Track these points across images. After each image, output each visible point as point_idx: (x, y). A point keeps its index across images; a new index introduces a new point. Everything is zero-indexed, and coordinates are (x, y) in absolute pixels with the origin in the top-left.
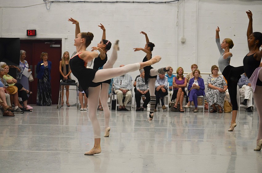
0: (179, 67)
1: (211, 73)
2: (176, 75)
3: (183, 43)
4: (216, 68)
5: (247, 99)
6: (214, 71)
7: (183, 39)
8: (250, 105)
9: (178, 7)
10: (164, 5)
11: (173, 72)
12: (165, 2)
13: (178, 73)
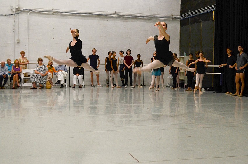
0: (15, 59)
1: (38, 63)
2: (14, 64)
3: (18, 43)
4: (41, 60)
5: (60, 80)
6: (40, 62)
7: (18, 40)
8: (62, 82)
9: (14, 19)
10: (5, 17)
11: (11, 63)
12: (5, 15)
13: (15, 63)
